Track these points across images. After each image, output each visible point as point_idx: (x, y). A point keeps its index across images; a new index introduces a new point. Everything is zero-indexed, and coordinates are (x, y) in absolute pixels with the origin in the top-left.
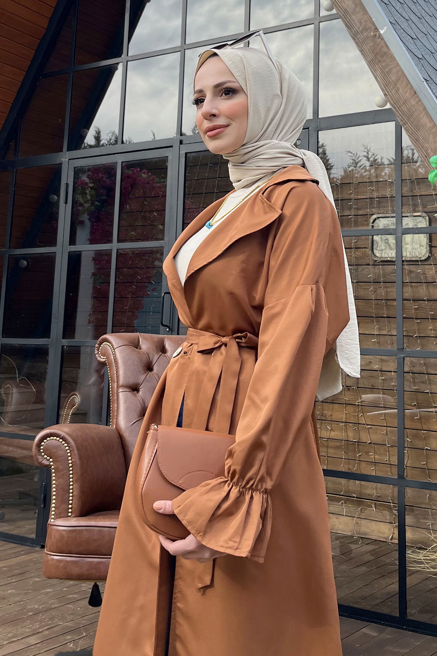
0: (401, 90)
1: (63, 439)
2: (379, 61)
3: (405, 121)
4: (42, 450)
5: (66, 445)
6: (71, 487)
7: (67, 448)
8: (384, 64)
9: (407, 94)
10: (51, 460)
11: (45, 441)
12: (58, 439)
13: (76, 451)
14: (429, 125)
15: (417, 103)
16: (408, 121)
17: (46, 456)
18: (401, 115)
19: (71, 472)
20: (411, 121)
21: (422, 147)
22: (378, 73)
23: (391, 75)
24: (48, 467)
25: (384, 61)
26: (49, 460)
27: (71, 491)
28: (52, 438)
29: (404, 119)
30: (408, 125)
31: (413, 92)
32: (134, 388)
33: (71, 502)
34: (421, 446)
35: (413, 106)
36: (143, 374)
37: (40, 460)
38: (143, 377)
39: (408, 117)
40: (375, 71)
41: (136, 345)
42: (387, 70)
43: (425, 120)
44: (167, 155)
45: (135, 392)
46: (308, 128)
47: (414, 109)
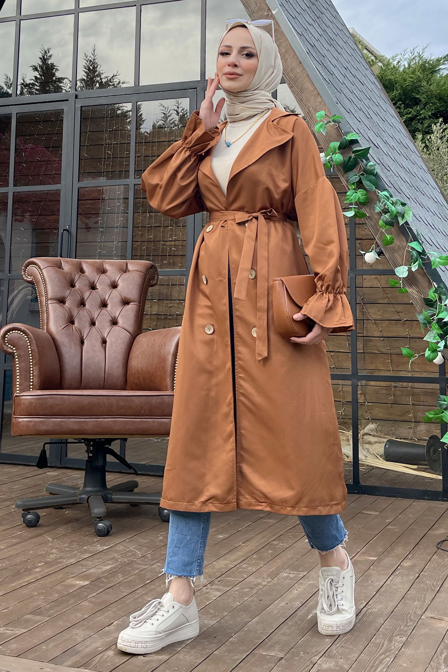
0: (289, 60)
1: (24, 332)
3: (292, 85)
4: (6, 341)
5: (26, 337)
7: (27, 339)
10: (14, 348)
11: (9, 334)
12: (19, 332)
15: (302, 71)
16: (294, 85)
17: (9, 346)
20: (297, 86)
21: (305, 105)
24: (12, 354)
26: (12, 349)
28: (14, 331)
29: (291, 83)
30: (294, 88)
32: (61, 301)
35: (298, 73)
36: (68, 290)
37: (6, 349)
38: (68, 292)
39: (294, 82)
41: (60, 267)
45: (61, 304)
46: (196, 88)
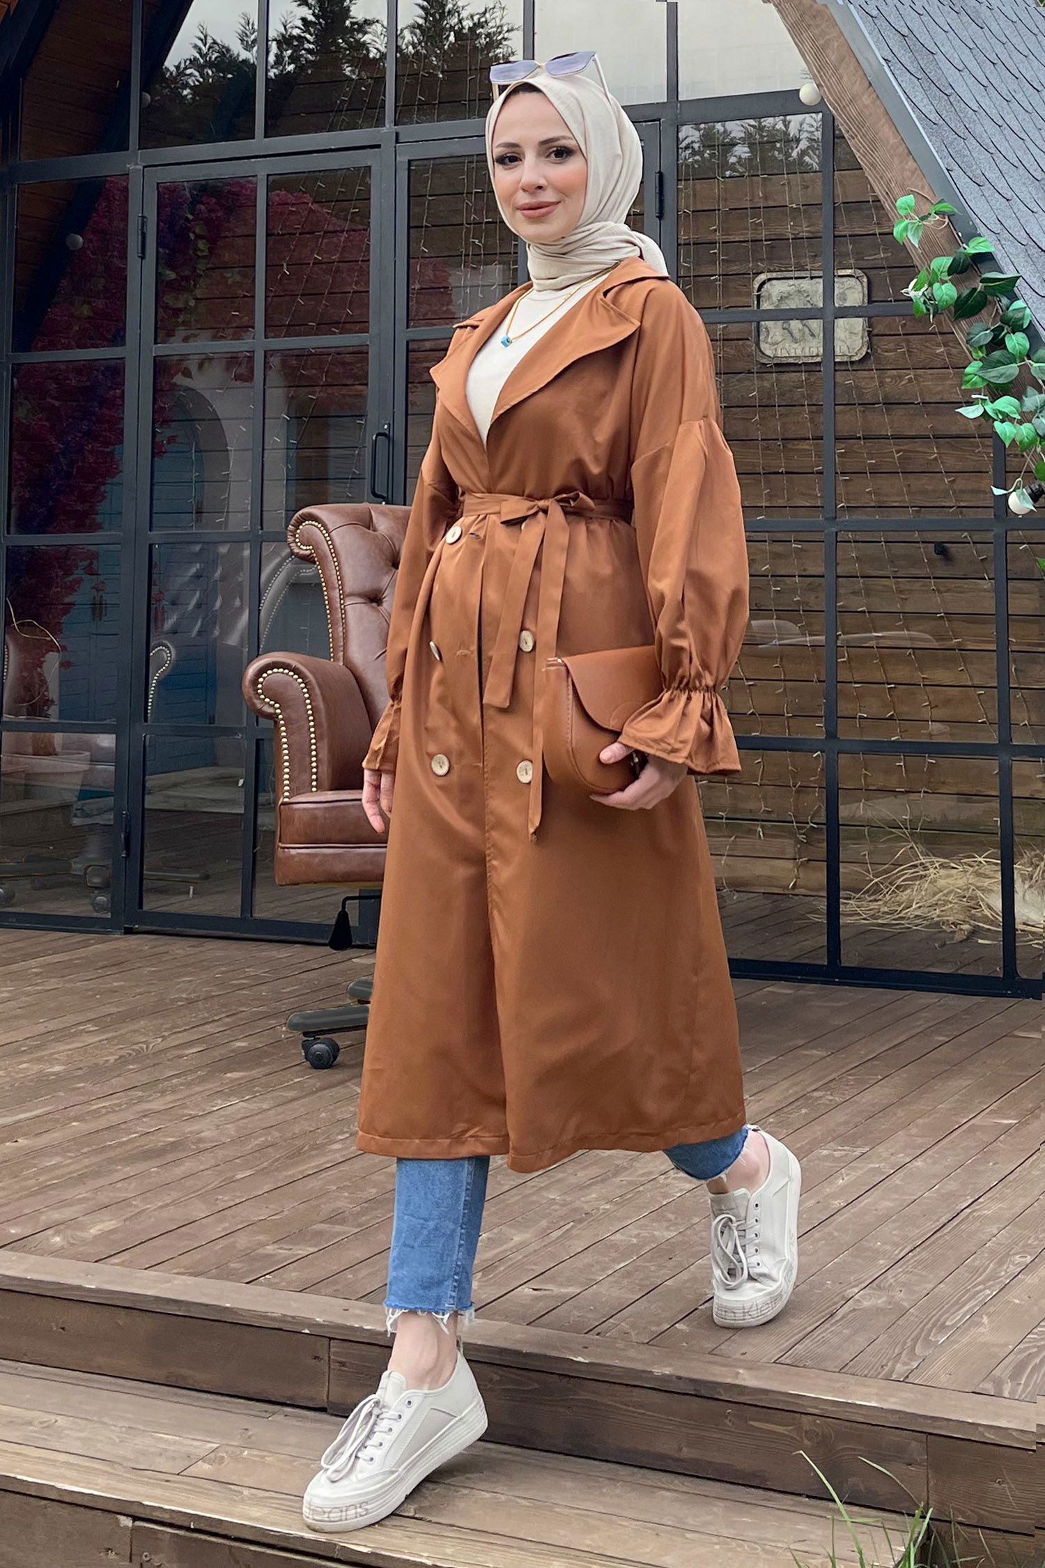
0: (845, 78)
1: (296, 671)
2: (809, 26)
3: (853, 132)
4: (260, 691)
5: (300, 680)
6: (313, 747)
7: (303, 685)
8: (816, 32)
9: (856, 87)
10: (277, 705)
11: (265, 675)
12: (286, 671)
13: (317, 691)
14: (892, 141)
15: (873, 102)
17: (267, 700)
18: (845, 122)
19: (312, 724)
21: (881, 177)
22: (808, 44)
23: (829, 52)
24: (273, 717)
25: (817, 26)
26: (273, 706)
27: (314, 753)
28: (275, 670)
29: (851, 129)
31: (866, 84)
32: (374, 598)
33: (314, 770)
34: (851, 714)
35: (866, 107)
36: (387, 573)
37: (259, 706)
38: (386, 579)
40: (802, 42)
41: (368, 524)
42: (822, 42)
43: (886, 132)
44: (369, 164)
45: (374, 604)
46: (659, 120)
47: (867, 112)
